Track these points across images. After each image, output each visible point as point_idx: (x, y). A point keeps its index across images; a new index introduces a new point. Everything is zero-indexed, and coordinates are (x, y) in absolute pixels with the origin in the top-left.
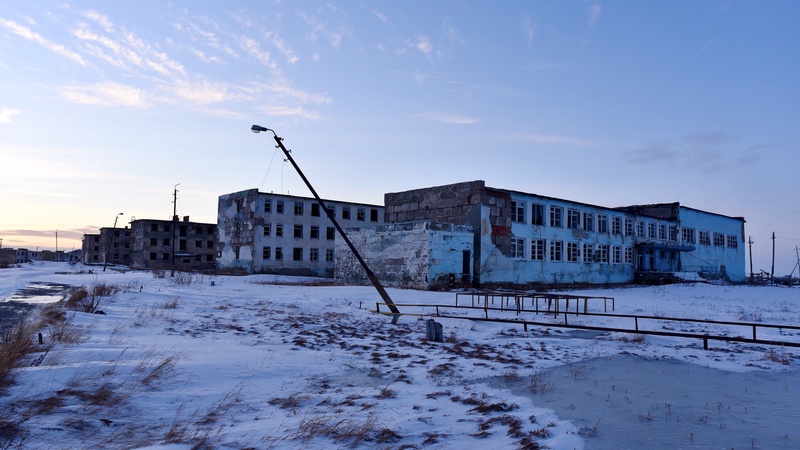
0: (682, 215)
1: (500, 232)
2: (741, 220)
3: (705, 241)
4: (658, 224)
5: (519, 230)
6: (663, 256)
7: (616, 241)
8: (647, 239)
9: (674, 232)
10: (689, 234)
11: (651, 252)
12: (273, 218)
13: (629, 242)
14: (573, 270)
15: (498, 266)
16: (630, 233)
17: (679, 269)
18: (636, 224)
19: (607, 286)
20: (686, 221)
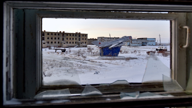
0: (147, 39)
1: (131, 42)
2: (155, 39)
3: (150, 41)
4: (145, 40)
5: (133, 42)
6: (145, 43)
7: (140, 42)
8: (143, 42)
9: (146, 41)
10: (148, 41)
11: (144, 43)
12: (105, 40)
13: (142, 42)
14: (136, 45)
15: (131, 45)
16: (142, 41)
17: (147, 44)
18: (142, 40)
19: (139, 46)
20: (148, 40)
